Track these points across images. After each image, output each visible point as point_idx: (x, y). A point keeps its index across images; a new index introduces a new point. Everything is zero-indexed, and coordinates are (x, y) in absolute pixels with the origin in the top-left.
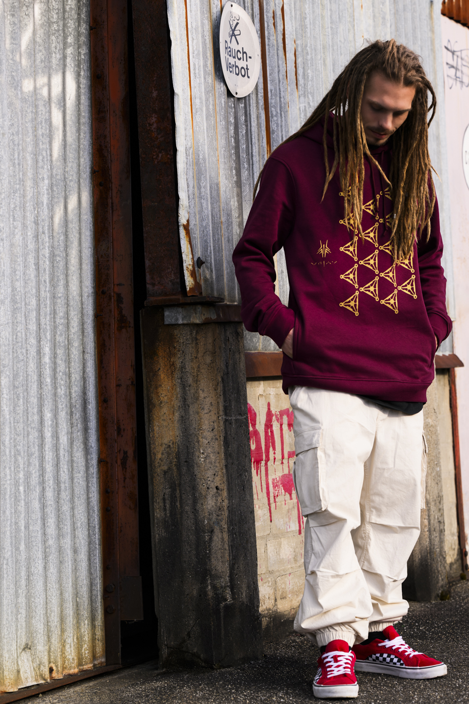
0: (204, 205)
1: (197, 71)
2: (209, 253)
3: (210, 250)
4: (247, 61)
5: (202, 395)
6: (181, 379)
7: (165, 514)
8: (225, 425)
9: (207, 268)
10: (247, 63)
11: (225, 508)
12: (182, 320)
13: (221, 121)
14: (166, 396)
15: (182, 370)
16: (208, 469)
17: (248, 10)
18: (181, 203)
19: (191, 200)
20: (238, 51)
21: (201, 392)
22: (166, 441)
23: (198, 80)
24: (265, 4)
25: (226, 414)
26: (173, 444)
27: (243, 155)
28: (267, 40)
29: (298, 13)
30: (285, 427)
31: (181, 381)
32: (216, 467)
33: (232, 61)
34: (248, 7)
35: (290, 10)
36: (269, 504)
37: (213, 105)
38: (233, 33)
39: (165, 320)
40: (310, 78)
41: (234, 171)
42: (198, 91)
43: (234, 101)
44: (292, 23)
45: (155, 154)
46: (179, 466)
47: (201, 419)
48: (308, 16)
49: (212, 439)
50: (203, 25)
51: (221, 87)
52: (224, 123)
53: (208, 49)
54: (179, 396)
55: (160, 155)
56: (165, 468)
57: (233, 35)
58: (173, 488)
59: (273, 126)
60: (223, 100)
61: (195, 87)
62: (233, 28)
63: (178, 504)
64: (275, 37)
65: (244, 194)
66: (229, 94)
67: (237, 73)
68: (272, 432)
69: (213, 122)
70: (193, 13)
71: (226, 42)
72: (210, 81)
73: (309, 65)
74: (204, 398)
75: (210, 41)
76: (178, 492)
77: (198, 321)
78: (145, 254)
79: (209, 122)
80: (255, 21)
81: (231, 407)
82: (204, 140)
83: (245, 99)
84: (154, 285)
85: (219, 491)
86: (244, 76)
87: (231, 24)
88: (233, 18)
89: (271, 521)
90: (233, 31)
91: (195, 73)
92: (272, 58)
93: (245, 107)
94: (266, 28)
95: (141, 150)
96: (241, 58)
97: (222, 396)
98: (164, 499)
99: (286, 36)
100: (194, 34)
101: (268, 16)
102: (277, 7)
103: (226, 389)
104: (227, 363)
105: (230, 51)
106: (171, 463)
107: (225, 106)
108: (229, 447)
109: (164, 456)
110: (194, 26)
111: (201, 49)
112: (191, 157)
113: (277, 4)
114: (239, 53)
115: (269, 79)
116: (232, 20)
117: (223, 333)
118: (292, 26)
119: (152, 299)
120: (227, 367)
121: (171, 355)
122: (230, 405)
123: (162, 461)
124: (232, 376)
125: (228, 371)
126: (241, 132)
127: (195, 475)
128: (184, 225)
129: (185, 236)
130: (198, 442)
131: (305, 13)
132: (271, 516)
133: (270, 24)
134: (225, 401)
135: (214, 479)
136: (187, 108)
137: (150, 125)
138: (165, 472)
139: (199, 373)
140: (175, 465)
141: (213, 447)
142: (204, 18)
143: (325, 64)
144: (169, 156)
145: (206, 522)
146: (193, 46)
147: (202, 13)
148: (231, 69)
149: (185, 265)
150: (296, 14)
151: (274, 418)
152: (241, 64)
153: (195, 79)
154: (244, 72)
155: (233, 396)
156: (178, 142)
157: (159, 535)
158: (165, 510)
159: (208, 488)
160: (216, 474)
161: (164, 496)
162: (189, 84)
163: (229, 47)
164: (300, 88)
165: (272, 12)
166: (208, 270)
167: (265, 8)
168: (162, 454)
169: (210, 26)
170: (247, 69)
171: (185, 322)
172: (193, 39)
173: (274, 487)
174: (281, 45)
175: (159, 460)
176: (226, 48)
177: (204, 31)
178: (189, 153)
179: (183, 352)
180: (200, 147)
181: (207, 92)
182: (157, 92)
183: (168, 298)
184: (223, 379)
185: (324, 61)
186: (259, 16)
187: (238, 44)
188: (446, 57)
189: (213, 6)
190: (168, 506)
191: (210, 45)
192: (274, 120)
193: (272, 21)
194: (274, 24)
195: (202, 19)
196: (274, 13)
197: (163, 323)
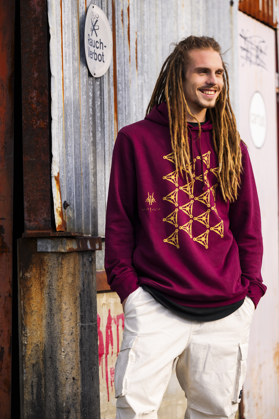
0: (70, 160)
1: (68, 58)
2: (72, 197)
3: (73, 195)
4: (103, 49)
5: (64, 307)
6: (49, 294)
7: (32, 397)
8: (81, 330)
9: (71, 209)
10: (103, 51)
11: (79, 394)
12: (51, 249)
13: (83, 96)
14: (36, 306)
15: (50, 287)
16: (67, 364)
17: (104, 10)
18: (53, 159)
19: (60, 157)
20: (97, 42)
21: (64, 305)
22: (35, 341)
23: (68, 65)
24: (116, 5)
25: (82, 322)
26: (40, 343)
27: (98, 121)
28: (117, 33)
29: (139, 11)
30: (120, 328)
31: (49, 296)
32: (74, 362)
33: (92, 49)
34: (104, 8)
35: (134, 9)
36: (108, 388)
37: (78, 84)
38: (94, 28)
39: (38, 248)
40: (146, 61)
41: (91, 134)
42: (68, 73)
43: (93, 80)
44: (135, 19)
45: (34, 121)
46: (44, 361)
47: (63, 325)
48: (146, 13)
49: (71, 341)
50: (72, 21)
51: (84, 70)
52: (85, 97)
53: (76, 41)
54: (46, 307)
55: (39, 122)
56: (34, 362)
57: (94, 29)
58: (39, 377)
59: (119, 98)
60: (85, 80)
61: (66, 70)
62: (94, 24)
63: (43, 390)
64: (122, 31)
65: (98, 151)
66: (90, 75)
67: (96, 58)
68: (111, 332)
69: (77, 97)
70: (66, 13)
71: (89, 35)
72: (76, 65)
73: (146, 51)
74: (66, 309)
75: (77, 34)
76: (43, 380)
77: (63, 251)
78: (24, 197)
79: (75, 96)
80: (109, 18)
81: (85, 316)
82: (71, 111)
83: (101, 79)
84: (30, 221)
85: (75, 381)
86: (100, 61)
87: (93, 21)
88: (94, 17)
89: (109, 400)
90: (94, 26)
91: (66, 59)
92: (120, 46)
93: (100, 84)
94: (116, 23)
95: (23, 117)
96: (98, 47)
97: (79, 308)
98: (32, 386)
99: (130, 29)
100: (66, 29)
101: (118, 14)
102: (124, 7)
103: (82, 302)
104: (84, 283)
105: (91, 42)
106: (38, 358)
107: (86, 84)
108: (83, 347)
109: (33, 353)
110: (66, 24)
111: (71, 41)
112: (61, 124)
113: (124, 5)
114: (97, 43)
115: (117, 62)
116: (93, 18)
117: (82, 259)
118: (135, 22)
119: (29, 232)
120: (83, 285)
121: (41, 275)
122: (85, 315)
123: (31, 356)
124: (87, 292)
125: (84, 288)
126: (97, 104)
127: (57, 368)
128: (55, 177)
129: (56, 185)
130: (60, 343)
131: (144, 11)
132: (108, 397)
133: (119, 20)
134: (81, 312)
135: (71, 371)
136: (60, 86)
137: (31, 98)
138: (34, 365)
139: (63, 290)
140: (42, 360)
141: (72, 347)
142: (74, 17)
143: (156, 50)
144: (45, 123)
145: (64, 405)
146: (65, 38)
147: (72, 13)
148: (92, 56)
149: (55, 207)
150: (137, 12)
151: (113, 321)
152: (99, 51)
153: (66, 64)
154: (100, 58)
155: (87, 308)
156: (53, 112)
157: (27, 413)
158: (32, 394)
159: (67, 378)
160: (73, 368)
161: (32, 383)
162: (62, 68)
163: (91, 39)
164: (139, 68)
165: (121, 11)
166: (71, 211)
167: (116, 8)
168: (32, 351)
169: (78, 23)
170: (103, 55)
171: (53, 251)
172: (65, 33)
173: (111, 374)
174: (127, 36)
175: (29, 355)
176: (89, 40)
177: (73, 26)
178: (60, 121)
179: (51, 274)
180: (68, 116)
181: (74, 74)
182: (37, 73)
183: (41, 232)
184: (80, 294)
185: (156, 47)
186: (112, 14)
187: (97, 36)
188: (240, 42)
189: (80, 7)
190: (35, 391)
191: (77, 38)
192: (120, 93)
193: (121, 18)
194: (122, 20)
195: (72, 18)
196: (122, 12)
197: (36, 251)
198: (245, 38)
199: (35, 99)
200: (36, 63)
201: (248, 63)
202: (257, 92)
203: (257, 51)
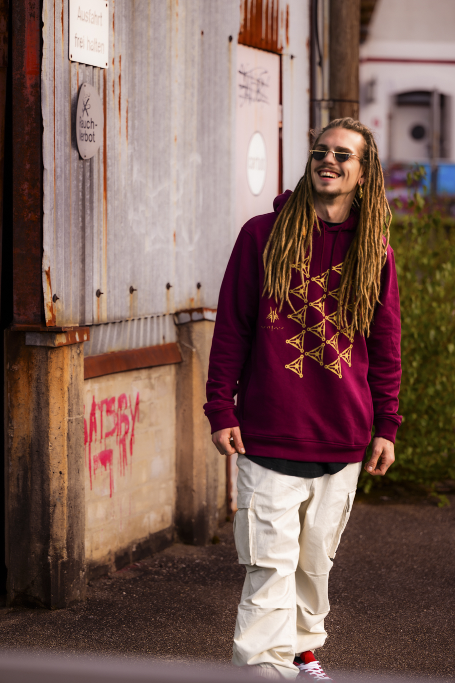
0: (60, 252)
1: (59, 146)
2: (61, 289)
3: (62, 286)
4: (94, 128)
5: (52, 401)
6: (37, 387)
7: (18, 490)
8: (68, 424)
9: (60, 301)
10: (94, 130)
11: (66, 488)
12: (40, 343)
13: (73, 181)
14: (23, 399)
15: (38, 381)
16: (55, 458)
17: (96, 84)
18: (45, 254)
19: (51, 250)
20: (88, 122)
21: (51, 399)
22: (22, 434)
23: (60, 154)
24: (107, 75)
25: (69, 416)
26: (27, 437)
27: (87, 204)
28: (107, 105)
29: (131, 75)
30: (104, 413)
31: (36, 389)
32: (61, 457)
33: (83, 131)
34: (95, 82)
35: (125, 76)
36: (91, 476)
37: (69, 170)
38: (85, 108)
39: (26, 341)
40: (136, 127)
41: (80, 219)
42: (60, 162)
43: (83, 163)
44: (126, 86)
45: (25, 213)
46: (31, 455)
47: (50, 419)
48: (137, 75)
49: (59, 435)
50: (65, 106)
51: (75, 154)
52: (76, 182)
53: (67, 126)
54: (34, 400)
55: (30, 215)
56: (20, 455)
57: (85, 109)
58: (26, 470)
59: (109, 174)
60: (76, 165)
61: (57, 159)
62: (85, 104)
63: (29, 483)
64: (113, 102)
65: (86, 234)
66: (80, 158)
67: (86, 139)
68: (95, 419)
69: (68, 184)
70: (59, 100)
71: (80, 117)
72: (68, 151)
73: (137, 116)
74: (54, 403)
75: (69, 119)
76: (30, 474)
77: (52, 345)
78: (14, 290)
79: (66, 184)
80: (100, 92)
82: (62, 200)
83: (91, 160)
84: (19, 315)
85: (61, 475)
87: (85, 100)
88: (86, 96)
89: (91, 489)
90: (85, 106)
91: (58, 148)
93: (90, 165)
94: (107, 96)
95: (14, 209)
96: (89, 127)
97: (67, 401)
98: (18, 479)
99: (122, 97)
100: (59, 117)
101: (109, 85)
102: (116, 75)
103: (70, 396)
104: (71, 376)
106: (25, 451)
107: (77, 169)
108: (70, 441)
109: (19, 446)
110: (59, 110)
111: (63, 129)
112: (52, 216)
113: (116, 73)
117: (70, 353)
118: (126, 88)
119: (18, 326)
120: (71, 379)
121: (29, 368)
122: (72, 408)
123: (18, 449)
124: (75, 385)
125: (72, 382)
126: (87, 186)
127: (44, 462)
128: (46, 272)
129: (46, 279)
130: (48, 437)
131: (135, 74)
132: (91, 486)
133: (110, 91)
134: (69, 406)
135: (58, 466)
136: (52, 178)
137: (23, 190)
138: (20, 458)
139: (51, 384)
140: (28, 453)
141: (59, 441)
142: (66, 101)
144: (37, 216)
145: (51, 498)
146: (57, 126)
147: (65, 97)
148: (83, 138)
149: (45, 302)
150: (129, 77)
151: (97, 407)
152: (89, 132)
153: (58, 154)
154: (91, 138)
155: (74, 401)
156: (45, 206)
157: (12, 506)
158: (18, 486)
159: (54, 473)
160: (60, 462)
161: (18, 476)
162: (54, 157)
163: (82, 121)
164: (129, 137)
165: (112, 82)
166: (60, 303)
167: (107, 79)
168: (18, 444)
169: (70, 108)
170: (94, 135)
171: (42, 345)
172: (58, 120)
173: (94, 462)
174: (117, 106)
175: (15, 448)
176: (80, 122)
177: (65, 112)
178: (52, 213)
179: (39, 367)
180: (59, 206)
181: (65, 160)
182: (29, 165)
183: (30, 326)
184: (68, 389)
186: (103, 87)
187: (88, 116)
188: (239, 79)
189: (72, 89)
190: (21, 484)
191: (69, 123)
192: (109, 169)
193: (111, 89)
194: (114, 91)
195: (64, 102)
196: (114, 82)
197: (25, 344)
198: (244, 74)
199: (27, 191)
200: (28, 154)
201: (248, 101)
202: (257, 132)
203: (258, 85)
